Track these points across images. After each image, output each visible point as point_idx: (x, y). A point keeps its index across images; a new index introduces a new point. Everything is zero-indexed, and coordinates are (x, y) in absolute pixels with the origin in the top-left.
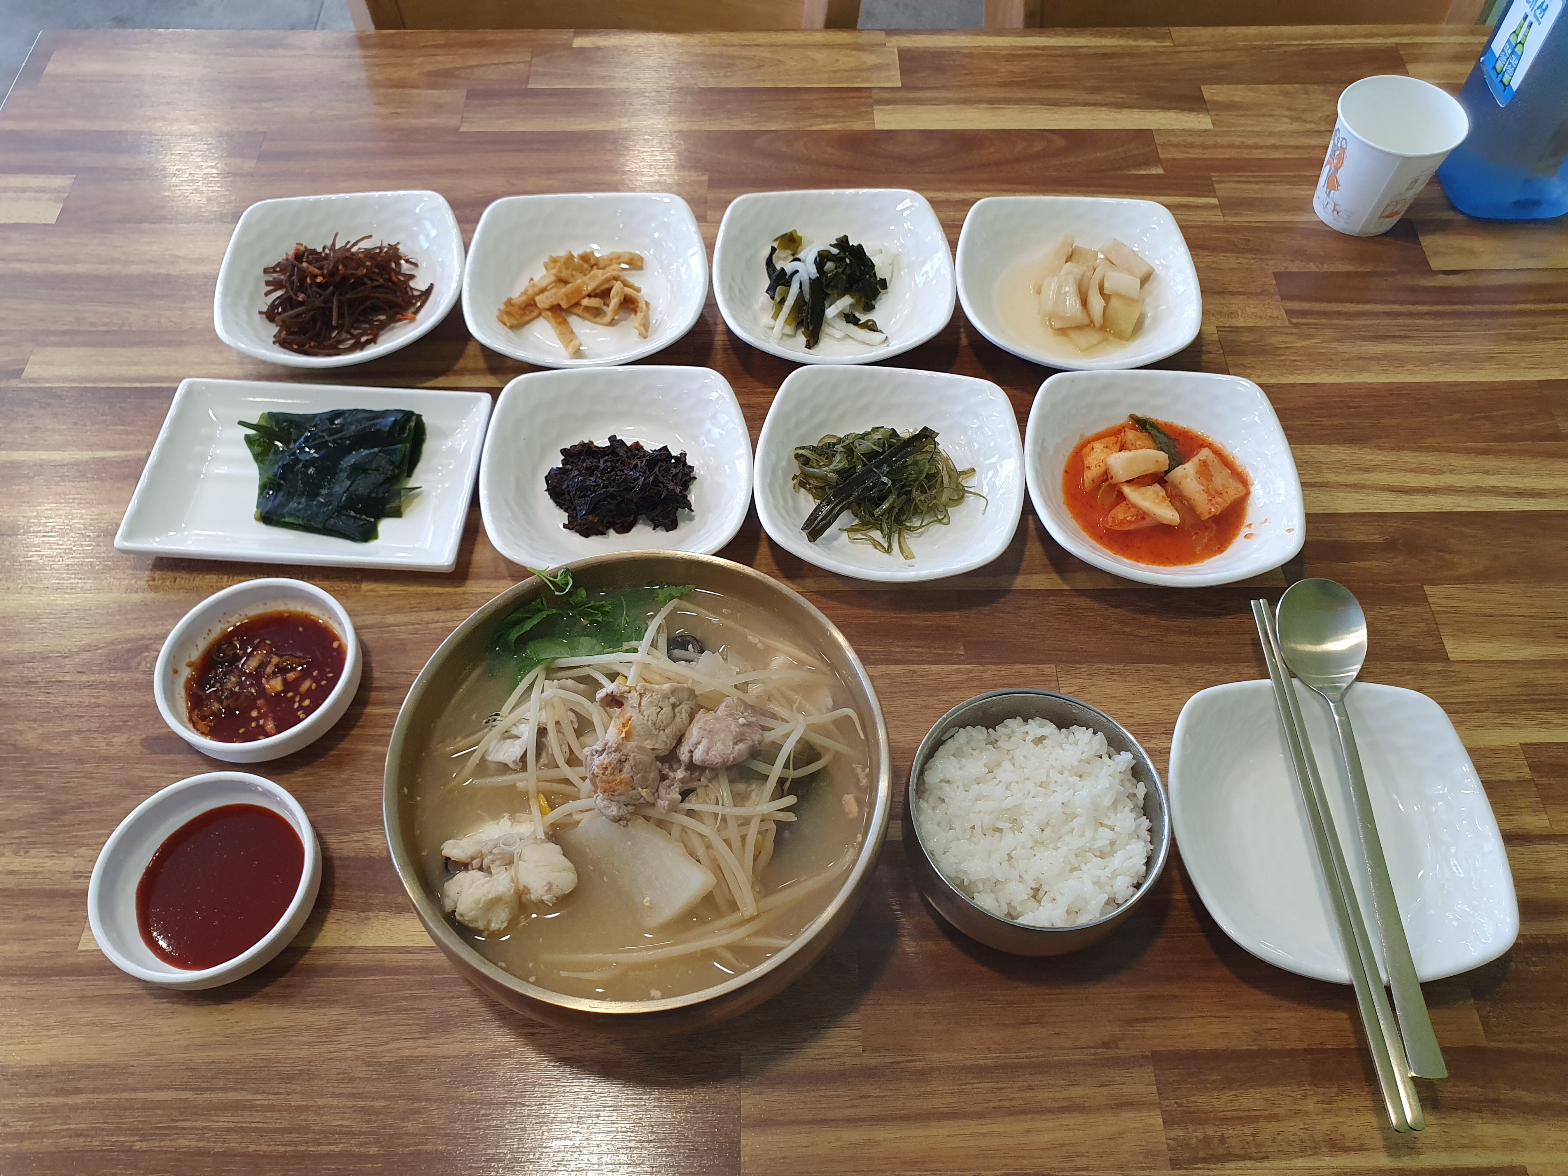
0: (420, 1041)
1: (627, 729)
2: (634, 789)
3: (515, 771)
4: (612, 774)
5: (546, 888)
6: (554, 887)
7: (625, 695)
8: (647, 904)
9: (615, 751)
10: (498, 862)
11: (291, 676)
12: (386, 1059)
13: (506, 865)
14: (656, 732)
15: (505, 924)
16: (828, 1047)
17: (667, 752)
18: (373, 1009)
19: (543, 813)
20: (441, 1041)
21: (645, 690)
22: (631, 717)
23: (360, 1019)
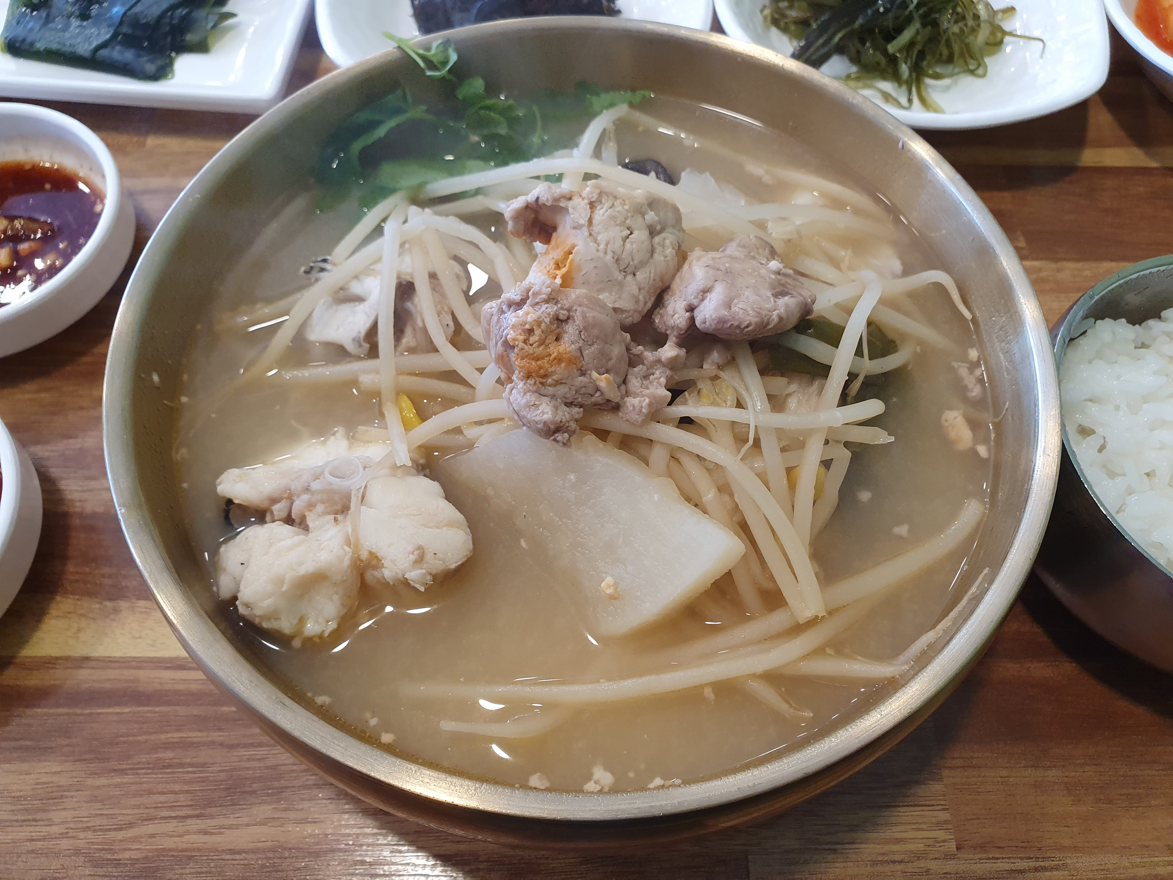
0: (189, 822)
1: (564, 270)
2: (583, 374)
3: (358, 358)
4: (542, 342)
5: (412, 557)
6: (429, 556)
7: (562, 204)
8: (609, 591)
9: (547, 301)
10: (320, 508)
11: (24, 247)
12: (127, 855)
13: (336, 513)
14: (620, 277)
15: (332, 625)
16: (898, 841)
17: (637, 318)
18: (113, 765)
19: (407, 426)
20: (228, 822)
21: (600, 194)
22: (573, 246)
23: (89, 782)
